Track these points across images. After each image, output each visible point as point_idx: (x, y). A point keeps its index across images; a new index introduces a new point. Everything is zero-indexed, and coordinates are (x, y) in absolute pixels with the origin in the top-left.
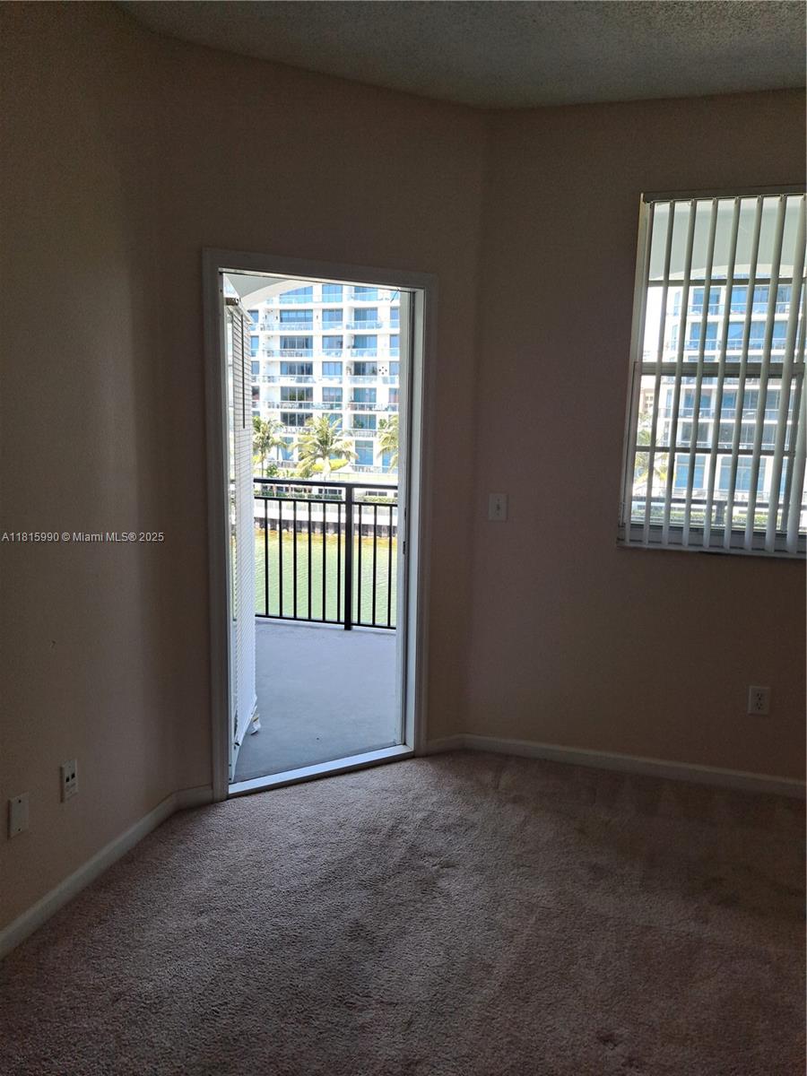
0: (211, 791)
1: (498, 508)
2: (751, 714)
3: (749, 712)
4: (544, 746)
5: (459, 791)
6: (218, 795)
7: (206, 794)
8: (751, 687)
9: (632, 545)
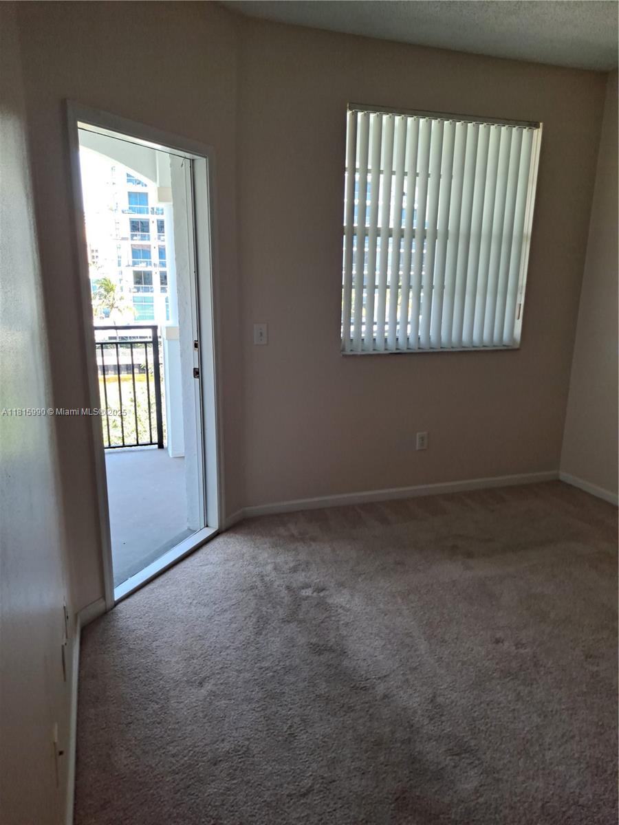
0: (104, 603)
1: (261, 334)
2: (419, 450)
3: (417, 448)
4: (316, 499)
5: (275, 545)
6: (110, 604)
7: (100, 606)
8: (418, 434)
9: (352, 353)
